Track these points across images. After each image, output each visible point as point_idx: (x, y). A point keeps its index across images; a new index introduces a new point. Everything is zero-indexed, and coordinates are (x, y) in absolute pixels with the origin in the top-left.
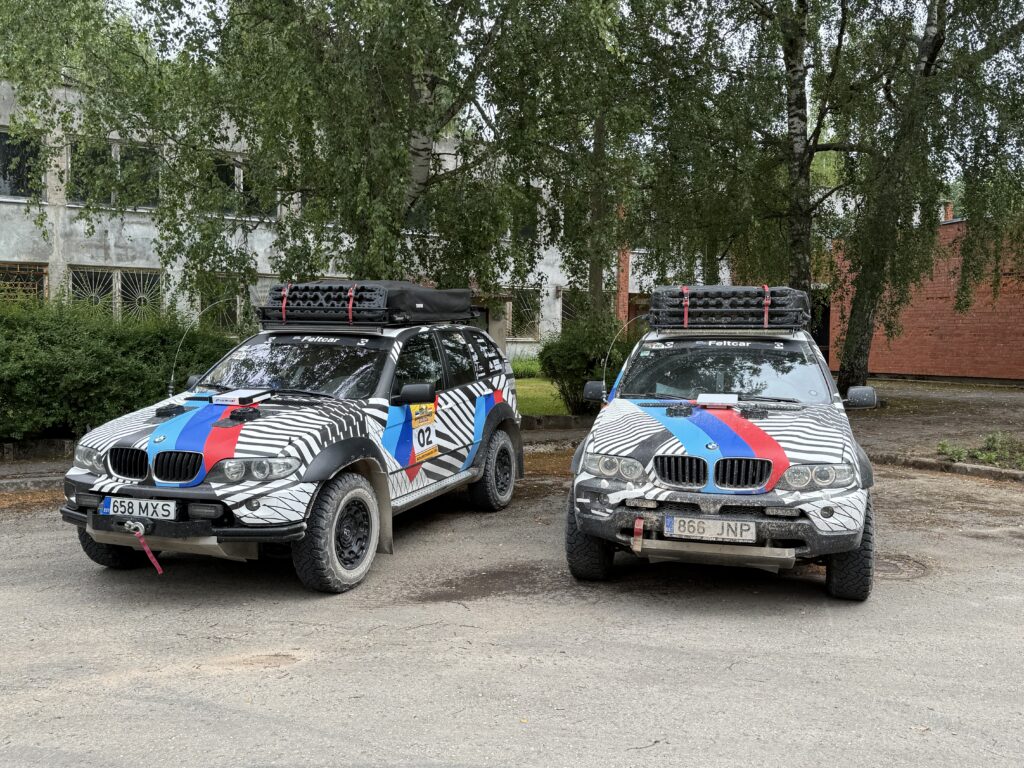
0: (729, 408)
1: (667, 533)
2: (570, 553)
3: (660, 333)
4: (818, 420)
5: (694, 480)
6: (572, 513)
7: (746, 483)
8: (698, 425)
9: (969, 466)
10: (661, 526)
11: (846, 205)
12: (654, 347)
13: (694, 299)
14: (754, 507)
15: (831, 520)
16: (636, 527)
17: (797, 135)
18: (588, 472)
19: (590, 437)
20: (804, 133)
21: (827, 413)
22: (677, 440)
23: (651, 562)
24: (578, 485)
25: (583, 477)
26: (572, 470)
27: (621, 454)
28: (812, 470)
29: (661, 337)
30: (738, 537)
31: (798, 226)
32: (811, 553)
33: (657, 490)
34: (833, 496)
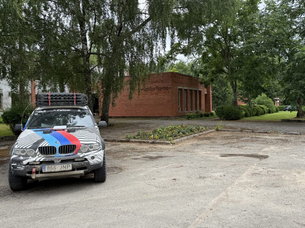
0: (64, 130)
1: (43, 171)
2: (10, 183)
3: (41, 107)
4: (90, 131)
5: (52, 153)
6: (10, 169)
7: (69, 152)
8: (53, 136)
9: (134, 140)
10: (42, 169)
11: (99, 70)
12: (39, 112)
13: (52, 97)
14: (71, 159)
15: (94, 160)
16: (33, 171)
17: (85, 49)
18: (15, 155)
19: (16, 143)
20: (87, 49)
21: (92, 129)
22: (46, 141)
23: (39, 181)
24: (12, 159)
25: (14, 156)
26: (10, 154)
27: (27, 148)
28: (88, 146)
29: (42, 109)
30: (67, 169)
31: (87, 75)
32: (89, 170)
33: (40, 158)
34: (94, 153)
